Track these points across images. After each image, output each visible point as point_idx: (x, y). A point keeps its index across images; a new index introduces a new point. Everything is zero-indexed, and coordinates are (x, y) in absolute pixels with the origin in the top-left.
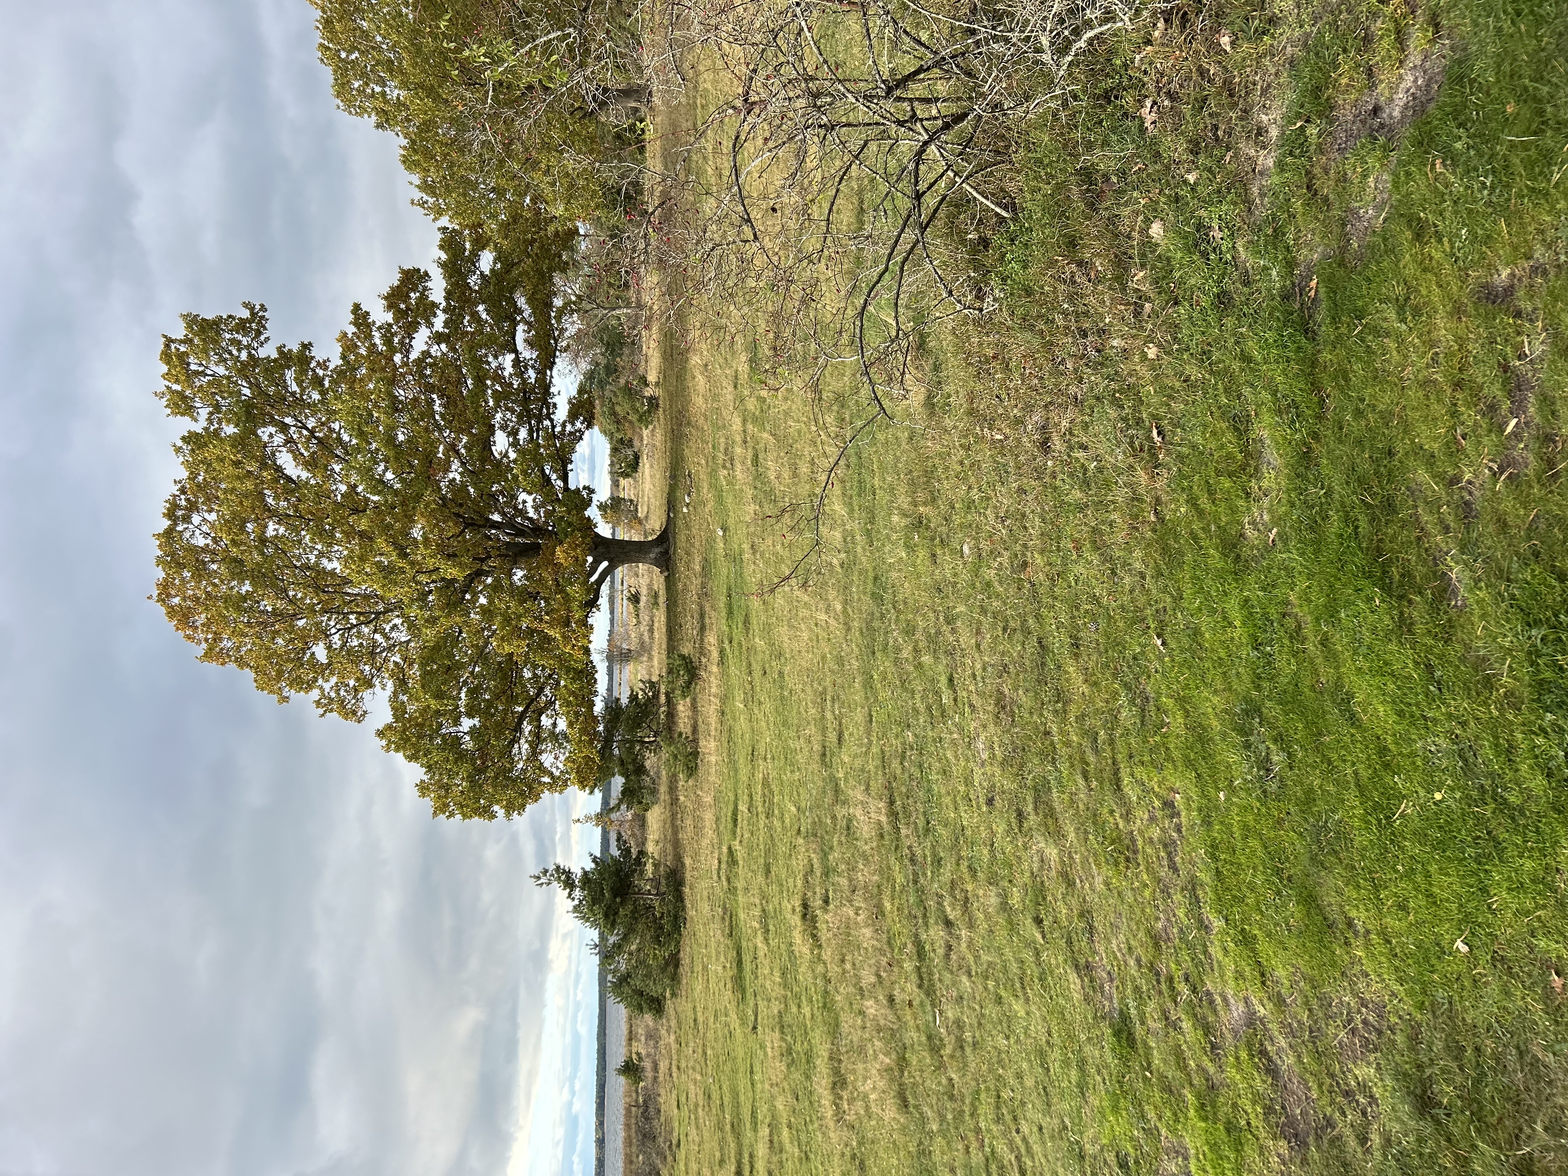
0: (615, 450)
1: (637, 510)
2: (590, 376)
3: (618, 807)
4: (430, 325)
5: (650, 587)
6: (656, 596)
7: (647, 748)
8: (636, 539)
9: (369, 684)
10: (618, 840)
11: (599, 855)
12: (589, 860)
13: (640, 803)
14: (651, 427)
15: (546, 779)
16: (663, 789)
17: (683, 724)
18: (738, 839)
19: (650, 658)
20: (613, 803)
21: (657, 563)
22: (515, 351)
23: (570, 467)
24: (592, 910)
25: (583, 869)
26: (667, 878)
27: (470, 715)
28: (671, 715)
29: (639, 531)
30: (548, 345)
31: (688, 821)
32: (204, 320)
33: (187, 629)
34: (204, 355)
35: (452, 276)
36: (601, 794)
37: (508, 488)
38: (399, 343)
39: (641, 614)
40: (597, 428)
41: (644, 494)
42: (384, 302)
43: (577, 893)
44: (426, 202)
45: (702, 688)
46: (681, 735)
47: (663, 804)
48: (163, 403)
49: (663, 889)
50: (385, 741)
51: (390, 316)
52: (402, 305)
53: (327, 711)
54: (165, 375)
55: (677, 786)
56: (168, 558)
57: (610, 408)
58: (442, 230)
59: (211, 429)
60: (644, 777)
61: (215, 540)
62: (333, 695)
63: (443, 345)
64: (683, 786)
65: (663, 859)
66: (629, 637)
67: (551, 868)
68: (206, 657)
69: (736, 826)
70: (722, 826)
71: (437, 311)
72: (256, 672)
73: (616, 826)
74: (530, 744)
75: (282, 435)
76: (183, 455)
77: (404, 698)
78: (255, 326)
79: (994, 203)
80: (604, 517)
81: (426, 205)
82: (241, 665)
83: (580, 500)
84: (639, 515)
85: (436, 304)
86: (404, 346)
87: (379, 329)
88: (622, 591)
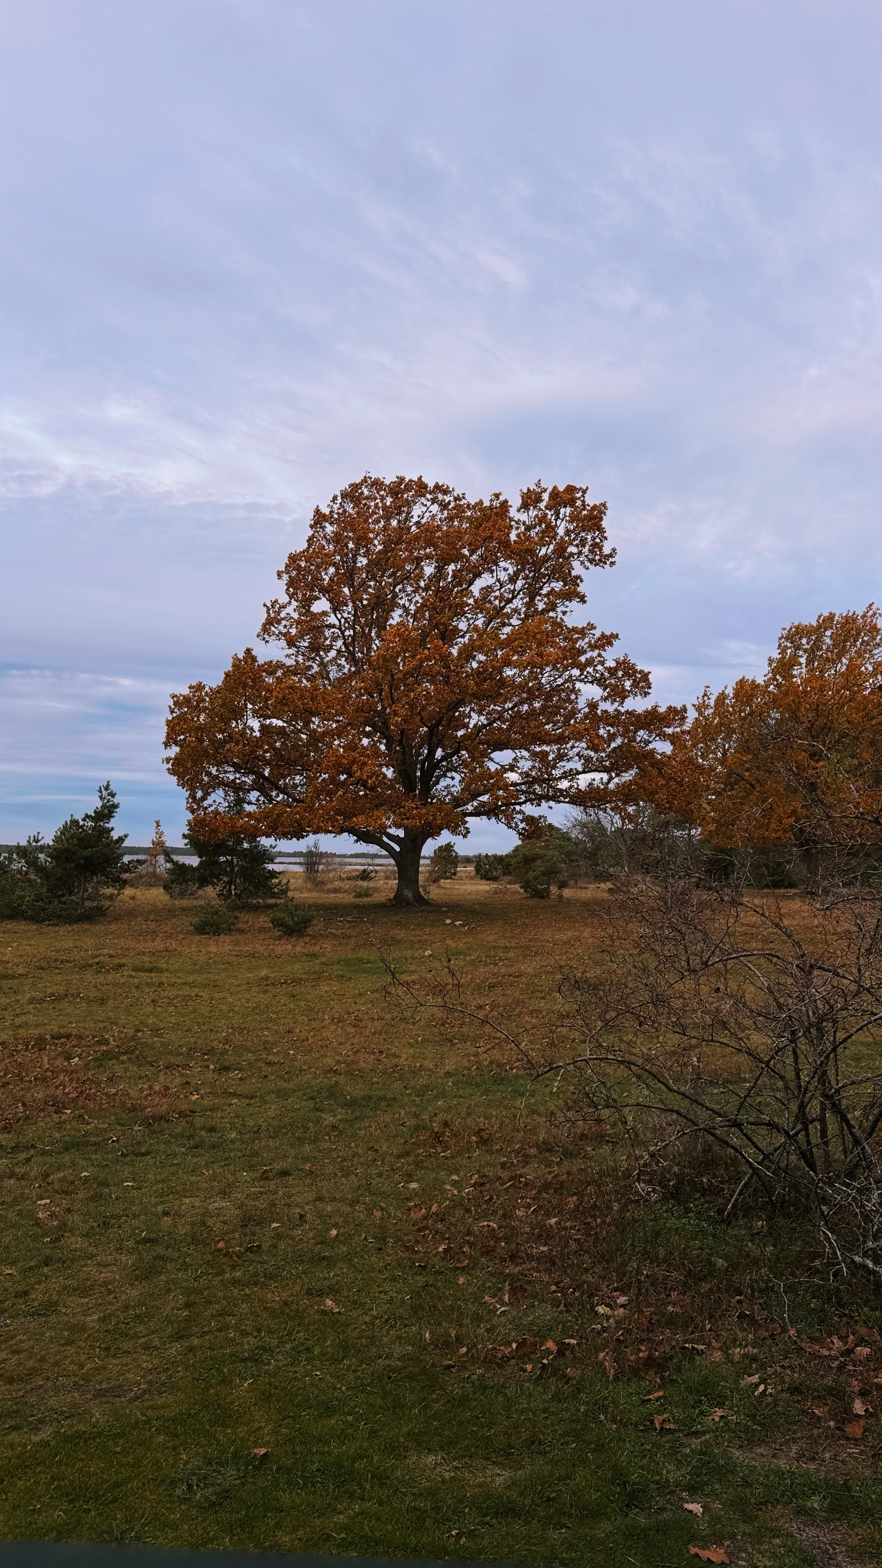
0: (499, 859)
1: (447, 878)
2: (566, 837)
3: (170, 861)
4: (605, 699)
5: (376, 890)
6: (367, 895)
7: (225, 887)
8: (421, 878)
9: (291, 643)
10: (138, 861)
11: (125, 844)
12: (122, 834)
13: (172, 882)
14: (522, 891)
15: (199, 794)
16: (185, 903)
17: (246, 919)
18: (134, 974)
19: (310, 890)
20: (175, 858)
21: (399, 896)
22: (584, 772)
23: (484, 817)
24: (72, 837)
25: (113, 829)
26: (97, 908)
27: (264, 729)
28: (256, 908)
29: (427, 880)
30: (591, 799)
31: (153, 926)
32: (601, 519)
33: (342, 498)
34: (573, 518)
35: (646, 717)
36: (182, 846)
37: (465, 764)
38: (588, 672)
39: (350, 882)
40: (520, 843)
41: (460, 884)
42: (622, 658)
43: (90, 823)
44: (709, 699)
45: (280, 938)
46: (236, 918)
47: (170, 903)
48: (532, 487)
49: (88, 904)
50: (241, 656)
51: (611, 664)
52: (620, 674)
53: (268, 609)
54: (555, 488)
55: (186, 915)
56: (403, 486)
57: (538, 855)
58: (684, 709)
59: (513, 523)
60: (197, 885)
61: (418, 523)
62: (283, 615)
63: (587, 710)
64: (186, 922)
65: (116, 904)
66: (330, 871)
67: (116, 800)
68: (317, 511)
69: (146, 971)
70: (146, 959)
71: (616, 704)
72: (304, 552)
73: (151, 860)
74: (233, 781)
75: (507, 578)
76: (491, 501)
77: (279, 673)
78: (597, 558)
79: (736, 1200)
80: (440, 848)
81: (706, 698)
82: (310, 540)
83: (457, 825)
84: (442, 881)
85: (622, 703)
86: (586, 677)
87: (599, 655)
88: (373, 865)
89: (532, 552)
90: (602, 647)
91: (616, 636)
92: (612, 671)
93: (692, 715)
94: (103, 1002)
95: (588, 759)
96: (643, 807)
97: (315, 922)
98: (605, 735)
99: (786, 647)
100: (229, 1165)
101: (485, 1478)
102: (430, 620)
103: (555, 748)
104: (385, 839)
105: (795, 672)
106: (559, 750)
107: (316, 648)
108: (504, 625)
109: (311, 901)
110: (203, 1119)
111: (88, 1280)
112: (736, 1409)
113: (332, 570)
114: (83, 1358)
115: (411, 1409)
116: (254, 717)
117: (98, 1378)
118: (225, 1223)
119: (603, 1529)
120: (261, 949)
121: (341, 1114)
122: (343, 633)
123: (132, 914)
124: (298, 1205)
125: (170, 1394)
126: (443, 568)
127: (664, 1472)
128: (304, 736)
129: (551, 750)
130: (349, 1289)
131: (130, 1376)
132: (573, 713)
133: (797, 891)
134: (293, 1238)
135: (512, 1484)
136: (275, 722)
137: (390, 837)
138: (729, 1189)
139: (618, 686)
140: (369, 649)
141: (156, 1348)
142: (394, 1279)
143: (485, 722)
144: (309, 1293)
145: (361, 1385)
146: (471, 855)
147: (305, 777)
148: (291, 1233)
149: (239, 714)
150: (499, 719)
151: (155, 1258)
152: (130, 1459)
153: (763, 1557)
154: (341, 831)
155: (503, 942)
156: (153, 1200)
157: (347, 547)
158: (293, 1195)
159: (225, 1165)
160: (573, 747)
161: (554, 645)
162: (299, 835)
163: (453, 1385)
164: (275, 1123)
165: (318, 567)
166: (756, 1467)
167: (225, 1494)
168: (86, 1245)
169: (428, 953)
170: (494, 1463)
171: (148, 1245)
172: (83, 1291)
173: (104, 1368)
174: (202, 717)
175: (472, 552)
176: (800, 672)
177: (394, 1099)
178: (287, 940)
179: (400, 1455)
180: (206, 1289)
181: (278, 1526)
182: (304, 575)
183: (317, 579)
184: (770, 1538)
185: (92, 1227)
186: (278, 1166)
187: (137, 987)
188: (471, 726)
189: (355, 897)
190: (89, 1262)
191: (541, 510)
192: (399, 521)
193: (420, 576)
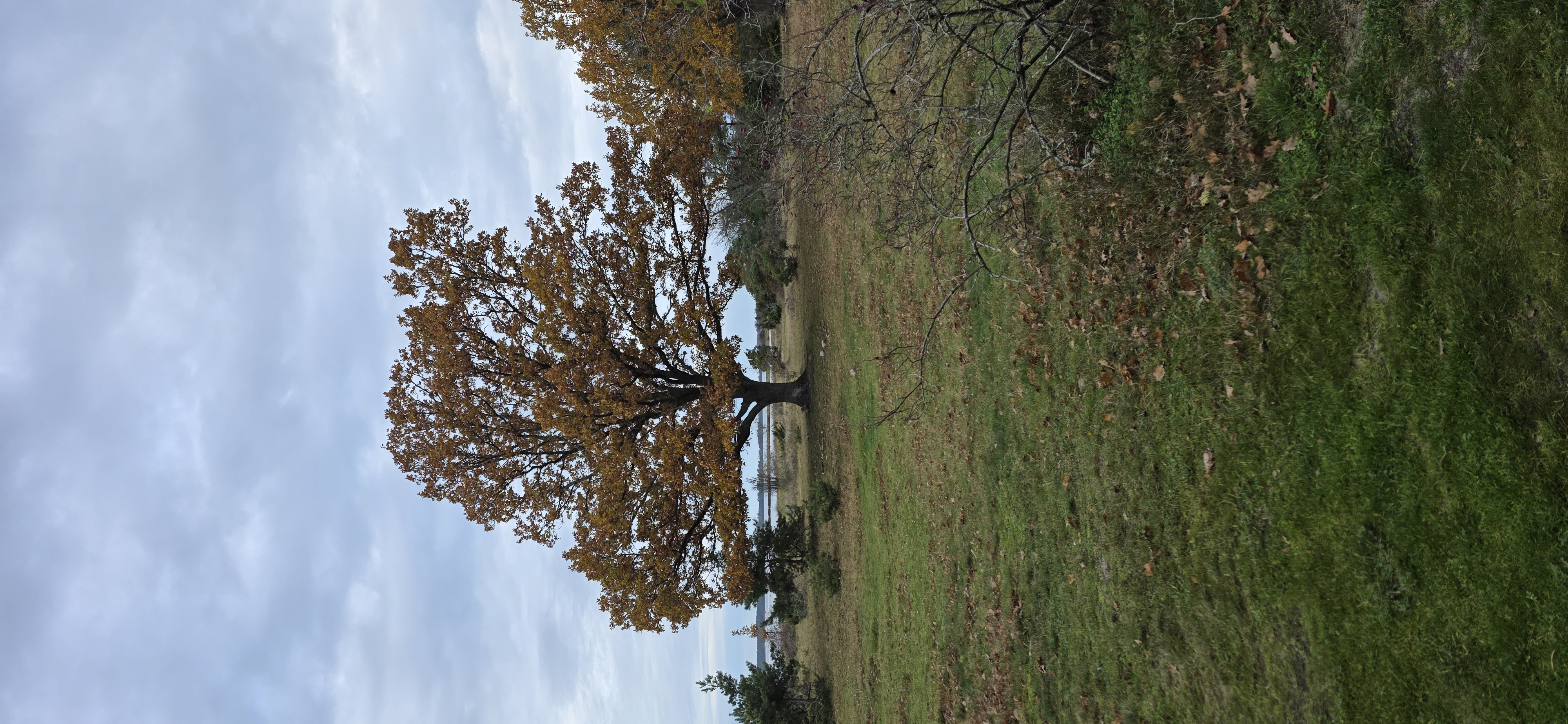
0: (760, 307)
1: (780, 355)
2: (737, 244)
3: (771, 620)
4: (602, 208)
5: (793, 423)
6: (798, 431)
7: (795, 567)
8: (780, 381)
9: (556, 515)
10: (772, 650)
11: (755, 664)
12: (747, 668)
13: (790, 616)
14: (790, 284)
15: (707, 596)
16: (810, 604)
17: (825, 546)
18: (879, 650)
19: (795, 486)
20: (767, 615)
21: (799, 401)
22: (675, 226)
23: (721, 322)
24: (751, 714)
25: (742, 676)
26: (817, 686)
27: (642, 537)
28: (814, 537)
29: (782, 375)
30: (701, 220)
31: (833, 633)
32: (421, 214)
33: (410, 470)
34: (422, 242)
35: (618, 167)
36: (756, 609)
37: (671, 343)
38: (576, 224)
39: (786, 448)
40: (744, 287)
41: (786, 342)
42: (561, 191)
43: (737, 698)
44: (598, 106)
45: (842, 513)
46: (824, 555)
47: (811, 618)
48: (392, 284)
49: (813, 695)
50: (570, 563)
51: (567, 202)
52: (577, 193)
53: (524, 537)
54: (392, 261)
55: (822, 602)
56: (396, 412)
57: (755, 269)
58: (609, 129)
59: (428, 303)
60: (793, 593)
61: (431, 395)
62: (528, 524)
63: (613, 225)
64: (828, 601)
65: (812, 668)
66: (776, 467)
67: (714, 675)
68: (425, 494)
69: (877, 639)
70: (864, 639)
71: (606, 196)
72: (465, 506)
73: (770, 637)
74: (693, 563)
75: (484, 306)
76: (407, 325)
77: (587, 525)
78: (460, 217)
79: (1093, 71)
80: (751, 363)
81: (598, 109)
82: (453, 500)
83: (729, 349)
84: (782, 360)
85: (605, 190)
86: (581, 226)
87: (558, 214)
88: (769, 427)
89: (456, 282)
90: (549, 211)
91: (539, 199)
92: (574, 201)
93: (614, 123)
94: (907, 678)
95: (662, 223)
96: (706, 168)
97: (825, 480)
98: (638, 206)
99: (546, 32)
100: (1065, 559)
101: (1379, 309)
102: (528, 380)
103: (651, 255)
104: (743, 418)
105: (570, 23)
106: (653, 250)
107: (560, 490)
108: (531, 307)
109: (806, 484)
110: (1021, 584)
111: (1185, 695)
112: (1305, 65)
113: (482, 478)
114: (1266, 701)
115: (1309, 383)
116: (629, 548)
117: (1286, 686)
118: (1123, 562)
119: (1433, 193)
120: (853, 530)
121: (1012, 452)
122: (545, 464)
123: (822, 653)
124: (1104, 493)
125: (1300, 616)
126: (475, 368)
127: (1371, 134)
128: (648, 498)
129: (654, 258)
130: (1187, 443)
131: (1283, 654)
132: (616, 237)
133: (782, 21)
134: (1138, 498)
135: (1386, 283)
136: (635, 527)
137: (742, 413)
138: (1081, 79)
139: (589, 195)
140: (559, 438)
141: (1253, 629)
142: (1176, 401)
143: (629, 323)
144: (1193, 481)
145: (1286, 431)
146: (756, 333)
147: (688, 494)
148: (1131, 500)
149: (627, 563)
150: (625, 310)
151: (1162, 630)
152: (1370, 654)
153: (1459, 34)
154: (738, 457)
155: (841, 302)
156: (1102, 630)
157: (458, 464)
158: (1094, 498)
159: (1065, 562)
160: (651, 238)
161: (550, 258)
162: (741, 499)
163: (1285, 343)
164: (1022, 515)
165: (480, 491)
166: (1365, 44)
167: (1404, 562)
168: (1150, 697)
169: (853, 373)
170: (1364, 301)
171: (1148, 636)
172: (1198, 700)
173: (1275, 680)
174: (631, 597)
175: (459, 341)
176: (570, 19)
177: (996, 402)
178: (843, 506)
179: (1357, 393)
180: (1191, 582)
181: (1434, 511)
182: (489, 504)
183: (492, 491)
184: (1439, 27)
185: (1132, 690)
186: (1066, 512)
187: (892, 647)
188: (633, 337)
189: (800, 442)
190: (1167, 693)
191: (414, 274)
192: (430, 414)
193: (486, 392)
